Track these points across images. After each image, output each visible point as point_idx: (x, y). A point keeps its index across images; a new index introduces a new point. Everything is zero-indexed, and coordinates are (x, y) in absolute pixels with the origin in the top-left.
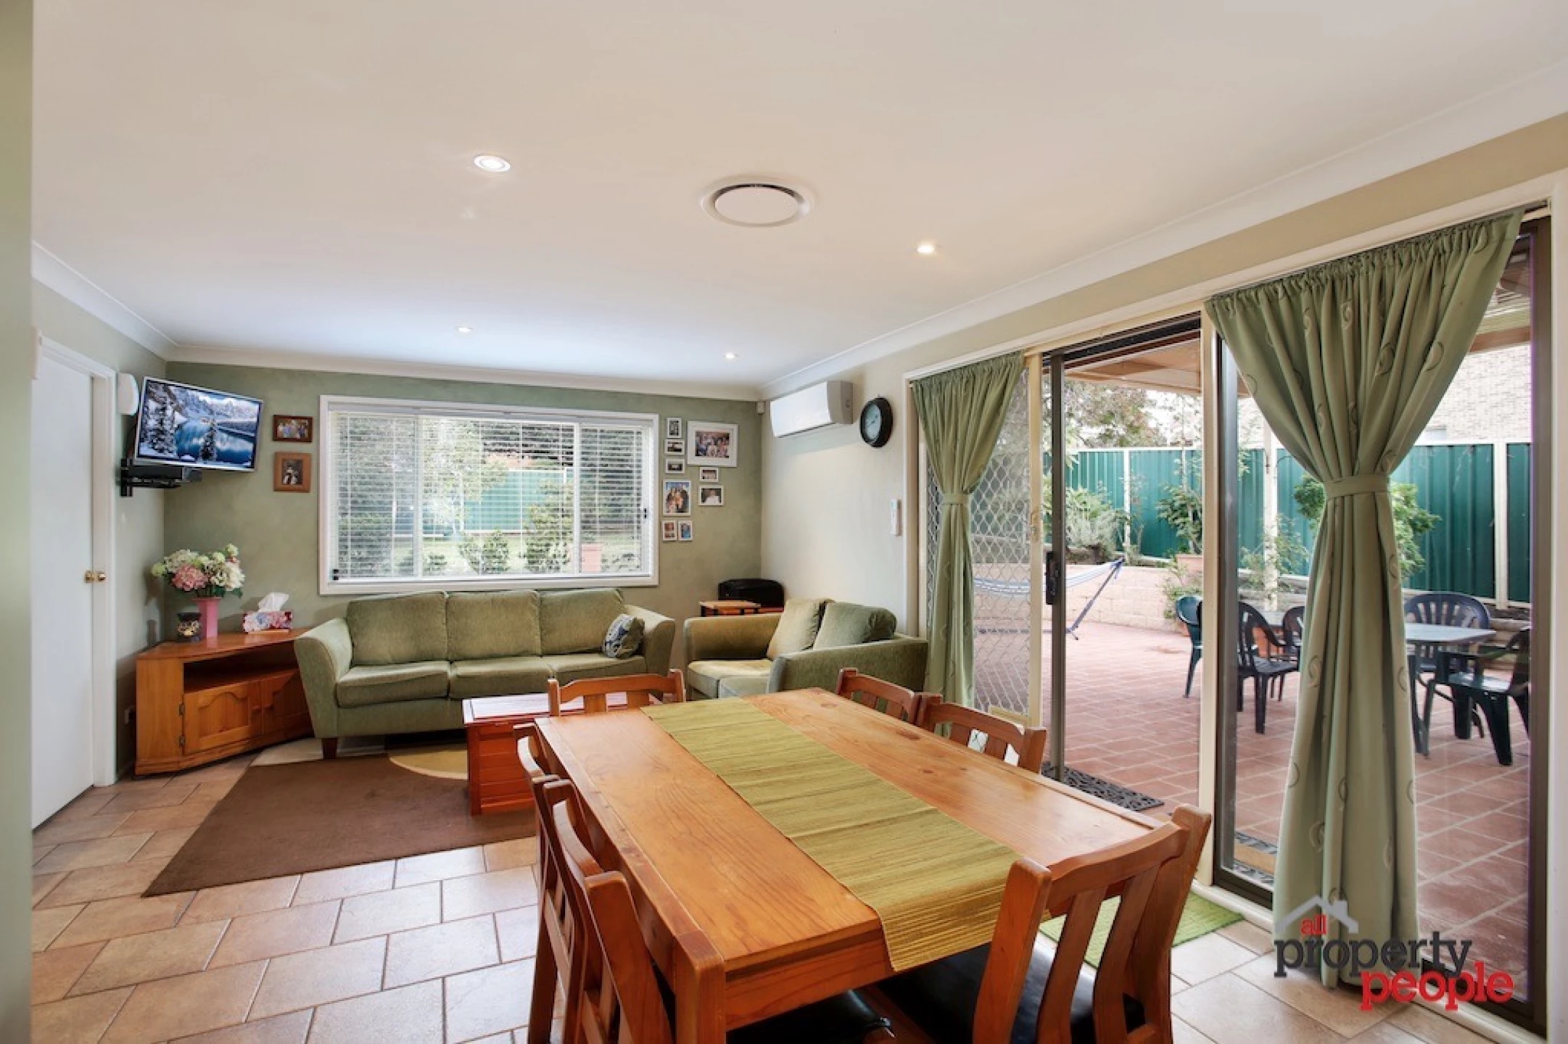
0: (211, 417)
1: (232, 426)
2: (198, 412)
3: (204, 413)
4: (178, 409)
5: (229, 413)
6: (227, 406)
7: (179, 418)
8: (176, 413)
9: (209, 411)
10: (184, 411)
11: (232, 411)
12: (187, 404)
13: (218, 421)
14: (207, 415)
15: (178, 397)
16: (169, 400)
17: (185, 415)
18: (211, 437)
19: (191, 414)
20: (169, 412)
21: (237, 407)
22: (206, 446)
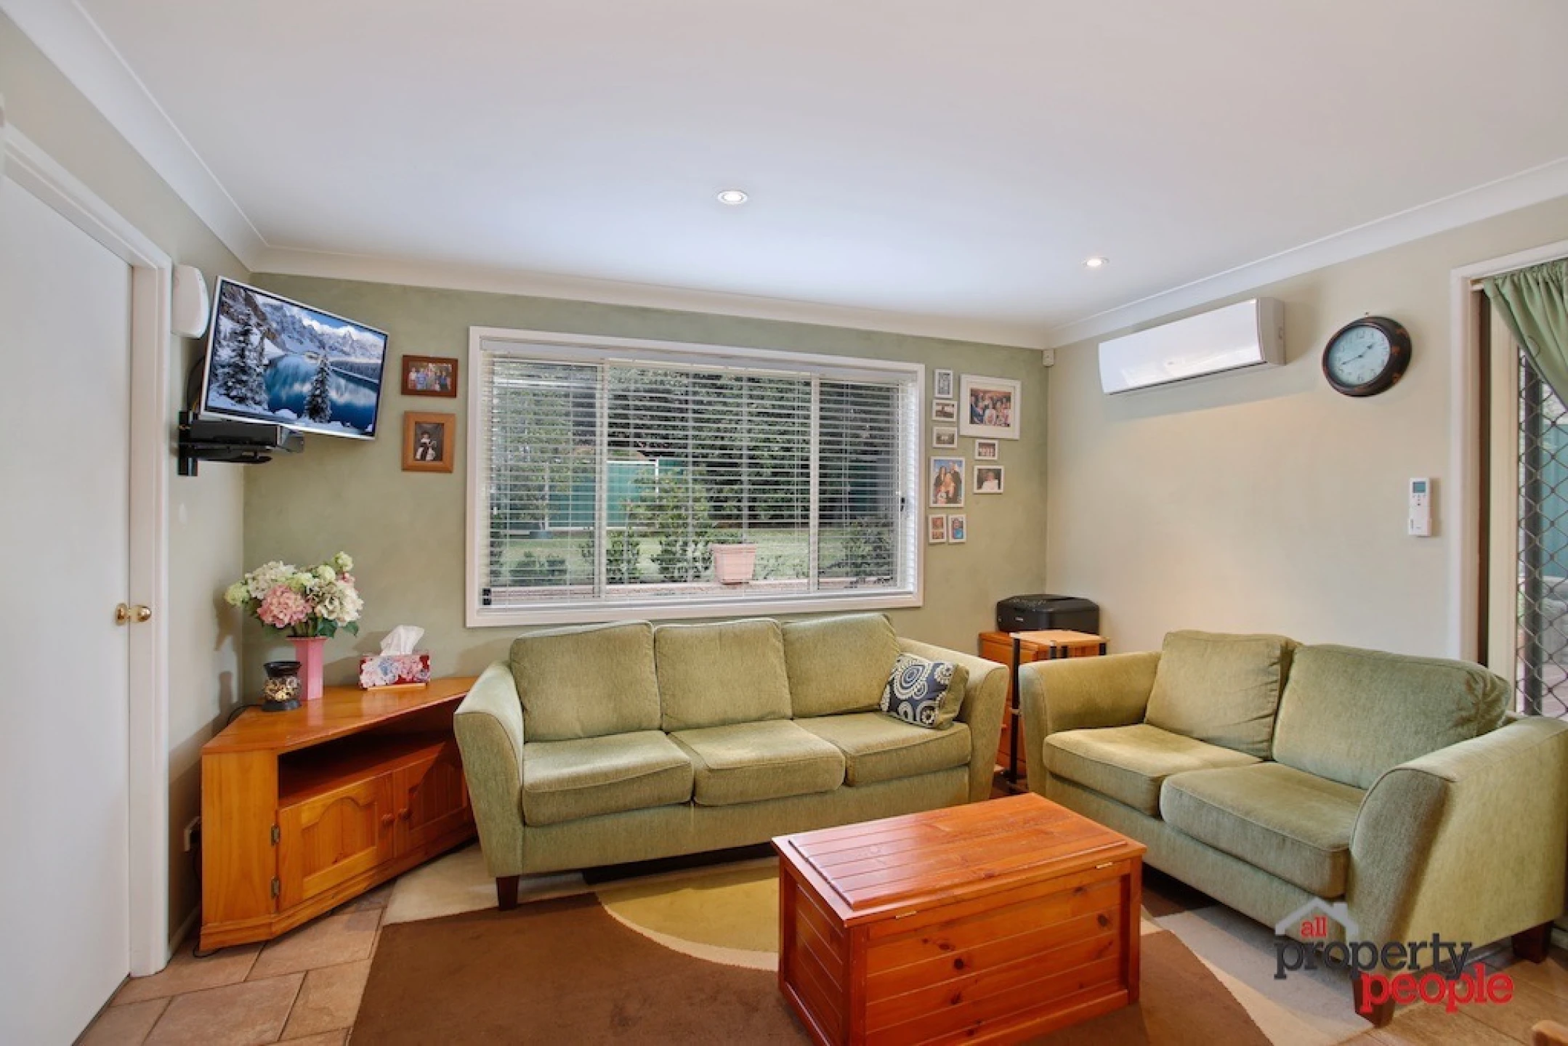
0: (322, 352)
1: (352, 367)
2: (301, 343)
3: (313, 347)
4: (270, 335)
5: (346, 349)
6: (344, 337)
7: (271, 350)
8: (266, 341)
9: (318, 344)
10: (279, 340)
11: (352, 346)
12: (283, 329)
13: (331, 359)
14: (316, 350)
15: (269, 316)
16: (254, 320)
17: (282, 346)
18: (322, 382)
19: (290, 344)
20: (255, 338)
21: (357, 341)
22: (314, 396)
